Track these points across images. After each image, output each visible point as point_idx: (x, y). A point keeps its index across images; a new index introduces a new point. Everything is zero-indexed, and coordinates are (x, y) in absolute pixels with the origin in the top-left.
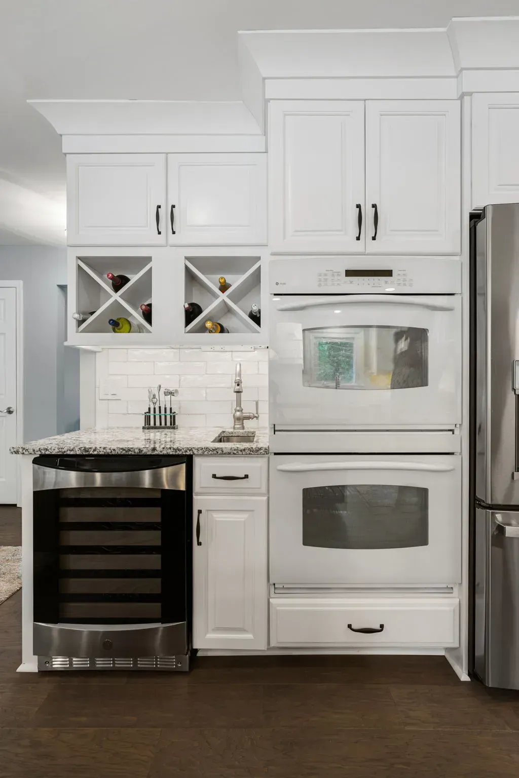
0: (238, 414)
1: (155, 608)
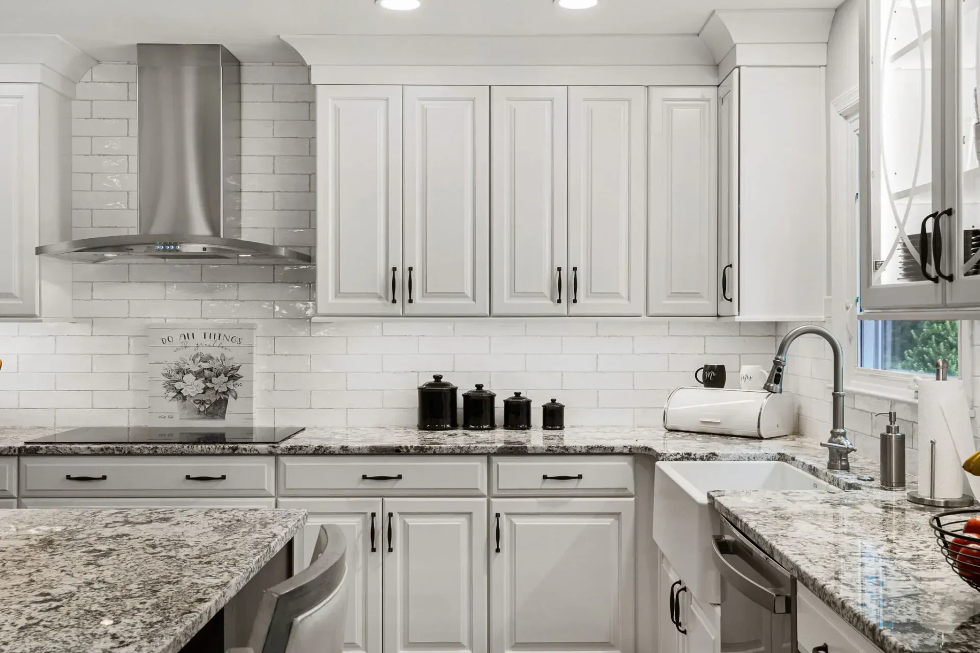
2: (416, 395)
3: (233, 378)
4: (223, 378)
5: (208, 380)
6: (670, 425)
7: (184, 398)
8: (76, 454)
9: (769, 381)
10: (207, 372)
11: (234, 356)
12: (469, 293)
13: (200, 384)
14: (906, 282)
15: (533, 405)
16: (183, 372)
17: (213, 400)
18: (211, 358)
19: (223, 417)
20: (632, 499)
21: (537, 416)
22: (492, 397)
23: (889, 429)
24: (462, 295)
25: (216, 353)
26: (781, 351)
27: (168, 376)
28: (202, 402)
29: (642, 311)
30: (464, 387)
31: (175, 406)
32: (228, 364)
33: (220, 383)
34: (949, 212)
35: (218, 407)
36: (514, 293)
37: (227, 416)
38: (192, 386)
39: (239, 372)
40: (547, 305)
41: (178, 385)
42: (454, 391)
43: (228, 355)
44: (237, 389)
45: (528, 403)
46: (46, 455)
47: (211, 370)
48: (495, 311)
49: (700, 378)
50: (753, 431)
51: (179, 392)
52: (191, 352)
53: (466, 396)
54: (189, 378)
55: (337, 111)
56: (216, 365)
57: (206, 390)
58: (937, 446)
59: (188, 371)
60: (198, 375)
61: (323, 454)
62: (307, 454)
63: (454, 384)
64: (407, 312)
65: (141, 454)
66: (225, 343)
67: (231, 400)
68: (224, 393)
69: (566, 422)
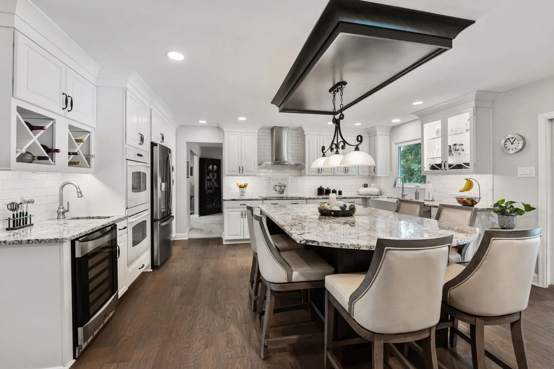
0: (62, 210)
1: (108, 293)
2: (317, 189)
3: (285, 187)
4: (283, 187)
5: (281, 187)
6: (360, 194)
7: (276, 191)
8: (273, 200)
9: (394, 185)
10: (280, 186)
11: (285, 183)
12: (330, 172)
13: (279, 188)
14: (430, 170)
15: (337, 191)
16: (276, 186)
17: (282, 191)
18: (281, 183)
19: (283, 194)
21: (337, 193)
22: (330, 190)
23: (416, 191)
24: (329, 172)
25: (282, 182)
26: (396, 180)
27: (274, 186)
28: (280, 191)
29: (357, 175)
30: (325, 188)
31: (275, 192)
32: (284, 184)
33: (283, 188)
34: (446, 162)
35: (282, 192)
36: (338, 171)
37: (284, 194)
38: (278, 188)
39: (286, 186)
40: (343, 174)
41: (275, 188)
42: (324, 189)
43: (284, 182)
44: (286, 189)
45: (336, 191)
46: (268, 200)
47: (281, 185)
48: (335, 175)
49: (363, 186)
50: (377, 194)
51: (276, 189)
52: (278, 182)
53: (326, 190)
54: (277, 187)
55: (309, 139)
56: (282, 184)
57: (280, 189)
58: (430, 193)
59: (277, 186)
60: (279, 186)
61: (315, 199)
62: (312, 199)
63: (324, 187)
64: (321, 175)
65: (285, 200)
66: (283, 180)
67: (285, 191)
68: (283, 189)
69: (342, 194)
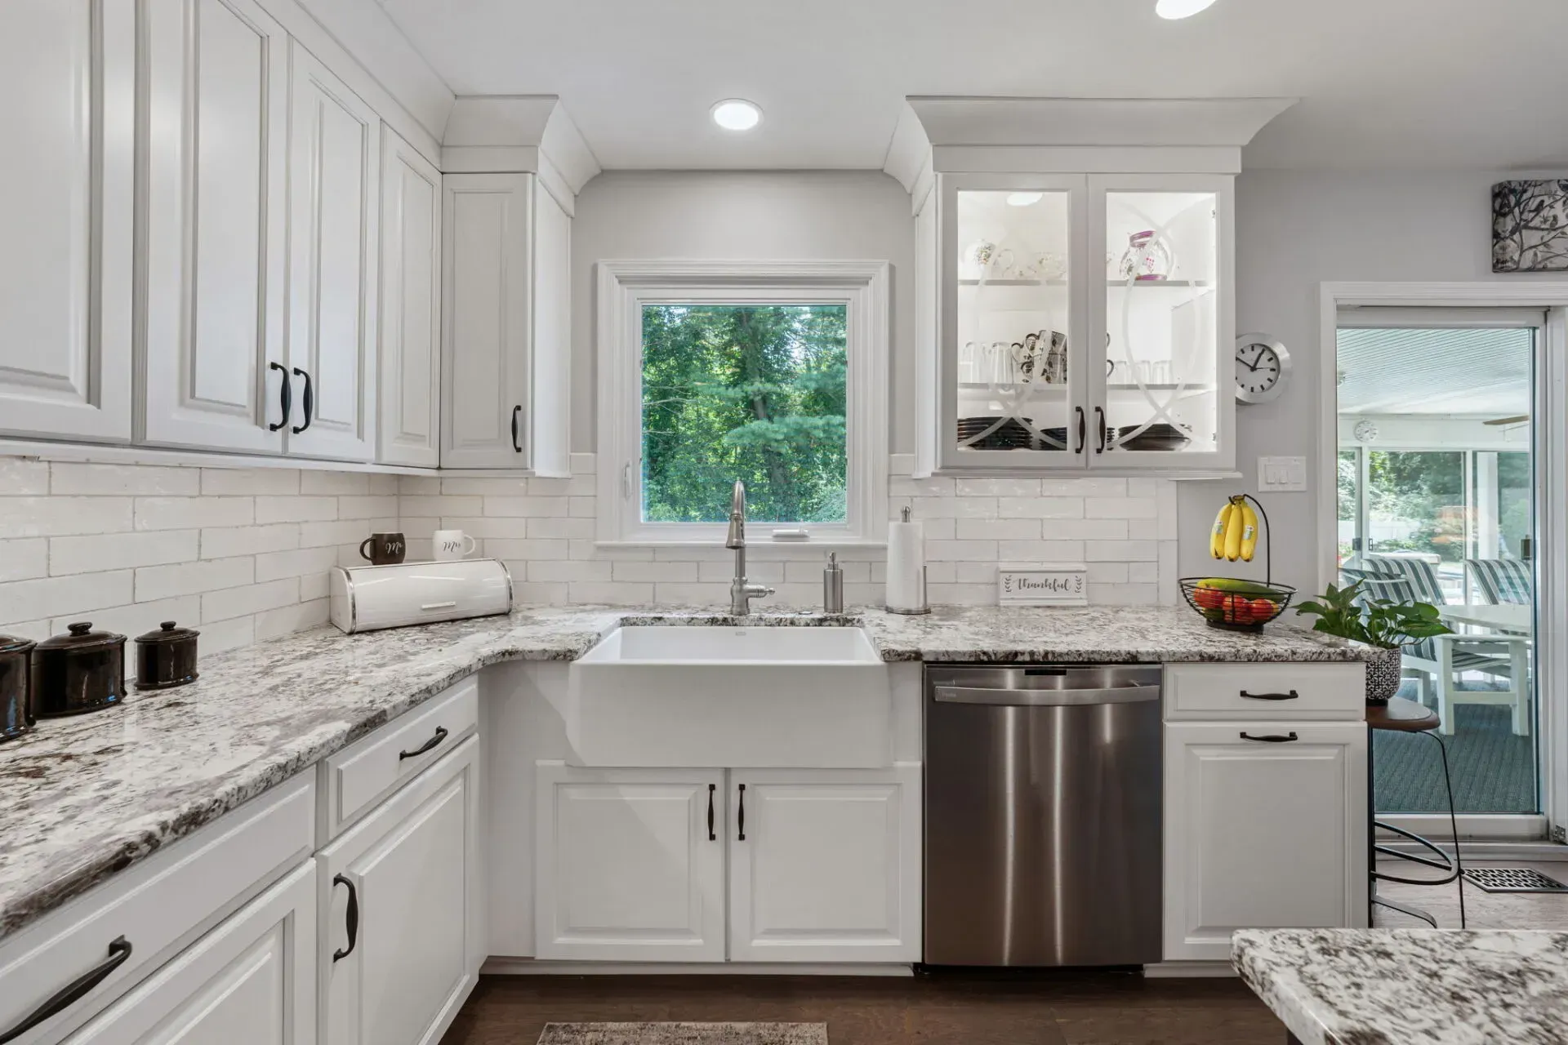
6: (364, 624)
12: (78, 379)
20: (476, 737)
23: (830, 565)
24: (58, 383)
34: (1097, 409)
36: (191, 399)
50: (502, 606)
